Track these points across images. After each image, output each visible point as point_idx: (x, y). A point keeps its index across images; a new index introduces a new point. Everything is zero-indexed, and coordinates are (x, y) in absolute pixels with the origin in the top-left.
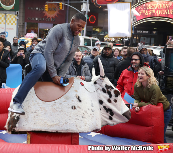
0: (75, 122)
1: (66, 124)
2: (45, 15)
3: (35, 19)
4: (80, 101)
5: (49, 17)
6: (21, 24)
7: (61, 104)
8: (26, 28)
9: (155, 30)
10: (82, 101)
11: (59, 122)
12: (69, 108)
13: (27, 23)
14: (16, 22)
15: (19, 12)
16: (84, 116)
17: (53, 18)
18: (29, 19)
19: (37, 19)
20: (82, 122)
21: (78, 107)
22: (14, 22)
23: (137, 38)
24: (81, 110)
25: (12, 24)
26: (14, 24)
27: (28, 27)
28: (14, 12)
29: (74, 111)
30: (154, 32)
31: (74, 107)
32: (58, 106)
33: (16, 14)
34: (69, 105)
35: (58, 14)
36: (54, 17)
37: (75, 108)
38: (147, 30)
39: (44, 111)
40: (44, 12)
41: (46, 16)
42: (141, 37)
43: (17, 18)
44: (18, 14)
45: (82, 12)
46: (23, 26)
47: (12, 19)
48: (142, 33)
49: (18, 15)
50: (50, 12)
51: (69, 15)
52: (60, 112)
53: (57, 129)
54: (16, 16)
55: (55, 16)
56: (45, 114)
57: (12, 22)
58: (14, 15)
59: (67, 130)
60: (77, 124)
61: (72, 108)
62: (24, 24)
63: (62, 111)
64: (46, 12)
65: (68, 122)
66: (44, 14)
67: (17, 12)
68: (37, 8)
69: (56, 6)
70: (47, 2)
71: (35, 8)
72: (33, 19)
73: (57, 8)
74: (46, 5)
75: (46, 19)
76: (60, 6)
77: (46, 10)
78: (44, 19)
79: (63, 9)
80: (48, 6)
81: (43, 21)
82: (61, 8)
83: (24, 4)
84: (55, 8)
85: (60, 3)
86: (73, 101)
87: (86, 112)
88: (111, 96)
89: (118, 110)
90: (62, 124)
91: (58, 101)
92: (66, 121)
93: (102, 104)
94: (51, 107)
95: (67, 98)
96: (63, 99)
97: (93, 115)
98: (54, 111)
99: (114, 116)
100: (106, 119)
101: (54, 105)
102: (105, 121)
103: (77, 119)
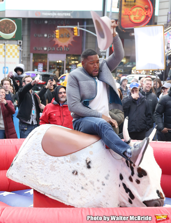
2: (56, 43)
3: (43, 48)
4: (89, 167)
5: (61, 46)
6: (26, 56)
7: (63, 163)
8: (32, 61)
12: (70, 171)
14: (18, 54)
17: (66, 47)
18: (36, 50)
19: (45, 49)
20: (79, 193)
21: (82, 174)
22: (16, 54)
24: (85, 178)
25: (14, 57)
26: (16, 57)
28: (15, 42)
29: (74, 177)
31: (75, 172)
32: (58, 165)
33: (19, 44)
34: (71, 167)
35: (72, 42)
36: (67, 45)
37: (77, 174)
39: (42, 165)
40: (55, 40)
41: (57, 45)
43: (20, 49)
44: (21, 44)
46: (29, 58)
49: (20, 45)
50: (62, 39)
54: (19, 47)
55: (69, 45)
56: (41, 168)
57: (14, 54)
58: (16, 45)
59: (54, 197)
60: (70, 195)
61: (73, 173)
62: (29, 55)
64: (57, 40)
65: (61, 187)
66: (55, 42)
67: (19, 41)
68: (46, 35)
69: (69, 31)
70: (58, 27)
71: (43, 35)
72: (40, 49)
73: (71, 34)
74: (57, 31)
75: (57, 49)
76: (75, 31)
77: (57, 37)
78: (54, 49)
79: (79, 35)
80: (60, 31)
81: (53, 51)
82: (76, 34)
83: (29, 30)
84: (69, 34)
85: (75, 28)
86: (78, 164)
87: (92, 183)
88: (133, 174)
89: (139, 194)
90: (54, 187)
91: (61, 158)
92: (59, 186)
93: (122, 180)
94: (51, 164)
95: (74, 159)
96: (68, 158)
97: (101, 190)
98: (53, 168)
99: (134, 200)
100: (124, 201)
101: (56, 162)
102: (124, 203)
103: (72, 187)
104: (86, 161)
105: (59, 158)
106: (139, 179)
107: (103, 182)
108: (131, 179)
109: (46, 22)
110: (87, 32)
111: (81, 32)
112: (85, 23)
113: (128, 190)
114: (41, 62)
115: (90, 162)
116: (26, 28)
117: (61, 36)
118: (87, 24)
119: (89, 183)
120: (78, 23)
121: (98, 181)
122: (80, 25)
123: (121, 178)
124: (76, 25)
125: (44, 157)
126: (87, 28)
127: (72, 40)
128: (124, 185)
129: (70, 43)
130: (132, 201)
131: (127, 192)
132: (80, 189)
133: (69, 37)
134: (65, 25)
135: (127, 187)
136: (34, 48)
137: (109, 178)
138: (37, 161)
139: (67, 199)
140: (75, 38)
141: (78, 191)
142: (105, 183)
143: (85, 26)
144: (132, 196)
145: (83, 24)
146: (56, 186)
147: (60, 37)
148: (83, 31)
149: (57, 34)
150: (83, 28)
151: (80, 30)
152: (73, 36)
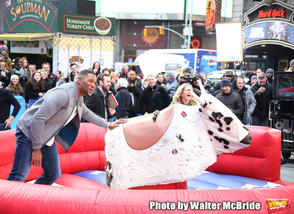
0: (178, 170)
1: (168, 173)
2: (144, 41)
3: (133, 45)
4: (182, 140)
5: (148, 43)
6: (118, 51)
7: (158, 150)
8: (123, 56)
9: (265, 55)
10: (185, 140)
11: (159, 173)
12: (169, 153)
13: (125, 50)
14: (112, 48)
15: (115, 37)
16: (189, 159)
17: (152, 44)
18: (127, 46)
19: (135, 45)
20: (187, 166)
21: (181, 149)
22: (110, 48)
23: (246, 63)
24: (185, 152)
25: (108, 50)
26: (110, 50)
27: (125, 54)
28: (110, 37)
29: (175, 156)
30: (265, 57)
31: (175, 151)
32: (156, 154)
33: (113, 39)
34: (168, 149)
35: (158, 40)
36: (153, 42)
37: (176, 152)
38: (256, 54)
39: (140, 162)
40: (143, 38)
41: (145, 42)
42: (249, 62)
43: (114, 43)
44: (115, 39)
45: (184, 36)
46: (120, 53)
47: (108, 45)
48: (251, 58)
49: (114, 41)
50: (149, 37)
51: (170, 40)
52: (159, 160)
53: (159, 182)
54: (113, 42)
55: (155, 42)
56: (141, 166)
57: (108, 48)
58: (111, 40)
59: (169, 181)
60: (181, 172)
61: (173, 153)
62: (121, 51)
63: (161, 158)
64: (145, 38)
65: (169, 170)
66: (143, 39)
67: (113, 37)
68: (135, 34)
69: (155, 30)
70: (146, 27)
71: (133, 34)
72: (131, 45)
73: (157, 32)
74: (145, 30)
75: (145, 46)
76: (160, 30)
77: (145, 35)
78: (142, 45)
79: (164, 34)
80: (147, 30)
81: (142, 47)
82: (161, 33)
83: (121, 29)
84: (155, 33)
85: (160, 27)
86: (172, 143)
87: (192, 151)
88: (221, 125)
89: (233, 138)
90: (163, 174)
91: (154, 147)
92: (168, 170)
93: (212, 135)
94: (148, 156)
95: (166, 141)
96: (160, 143)
97: (201, 152)
98: (152, 159)
99: (230, 144)
100: (220, 149)
101: (151, 152)
102: (220, 151)
103: (180, 165)
104: (177, 137)
105: (151, 147)
106: (229, 126)
107: (199, 146)
108: (220, 130)
109: (136, 23)
110: (170, 31)
111: (166, 31)
112: (169, 23)
113: (220, 140)
114: (131, 57)
115: (180, 136)
116: (118, 27)
117: (149, 35)
118: (171, 24)
119: (190, 154)
120: (163, 24)
121: (195, 147)
122: (164, 25)
123: (210, 133)
124: (161, 25)
125: (138, 154)
126: (171, 28)
127: (158, 38)
128: (216, 138)
129: (156, 41)
130: (228, 146)
131: (220, 142)
132: (187, 163)
133: (155, 35)
134: (152, 25)
135: (219, 137)
136: (125, 45)
137: (201, 139)
138: (134, 161)
139: (182, 177)
140: (161, 36)
141: (186, 165)
142: (201, 145)
143: (169, 26)
144: (226, 142)
145: (167, 24)
146: (165, 172)
147: (147, 36)
148: (167, 30)
149: (145, 32)
150: (167, 27)
151: (165, 30)
152: (159, 35)
